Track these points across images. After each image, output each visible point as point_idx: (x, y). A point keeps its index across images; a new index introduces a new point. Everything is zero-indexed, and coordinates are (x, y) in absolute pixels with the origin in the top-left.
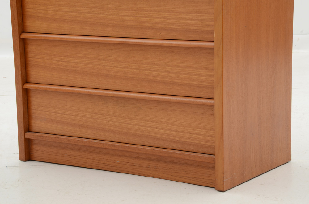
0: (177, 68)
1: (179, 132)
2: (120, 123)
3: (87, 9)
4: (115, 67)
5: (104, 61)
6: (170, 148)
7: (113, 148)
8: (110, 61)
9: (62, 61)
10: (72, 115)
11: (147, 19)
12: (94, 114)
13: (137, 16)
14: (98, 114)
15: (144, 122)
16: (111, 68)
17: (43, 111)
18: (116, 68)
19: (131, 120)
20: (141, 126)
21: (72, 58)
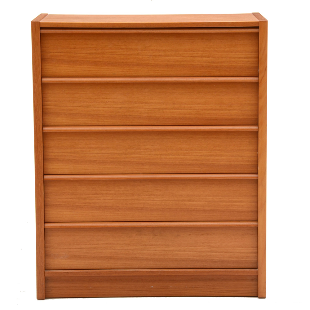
0: (217, 198)
1: (219, 252)
2: (156, 250)
3: (121, 150)
4: (151, 200)
5: (139, 195)
6: (209, 267)
7: (151, 274)
8: (146, 196)
9: (89, 199)
10: (99, 249)
11: (187, 157)
12: (126, 245)
13: (176, 155)
14: (131, 245)
15: (183, 247)
16: (147, 201)
17: (64, 248)
18: (152, 202)
19: (167, 247)
20: (178, 251)
21: (102, 196)
